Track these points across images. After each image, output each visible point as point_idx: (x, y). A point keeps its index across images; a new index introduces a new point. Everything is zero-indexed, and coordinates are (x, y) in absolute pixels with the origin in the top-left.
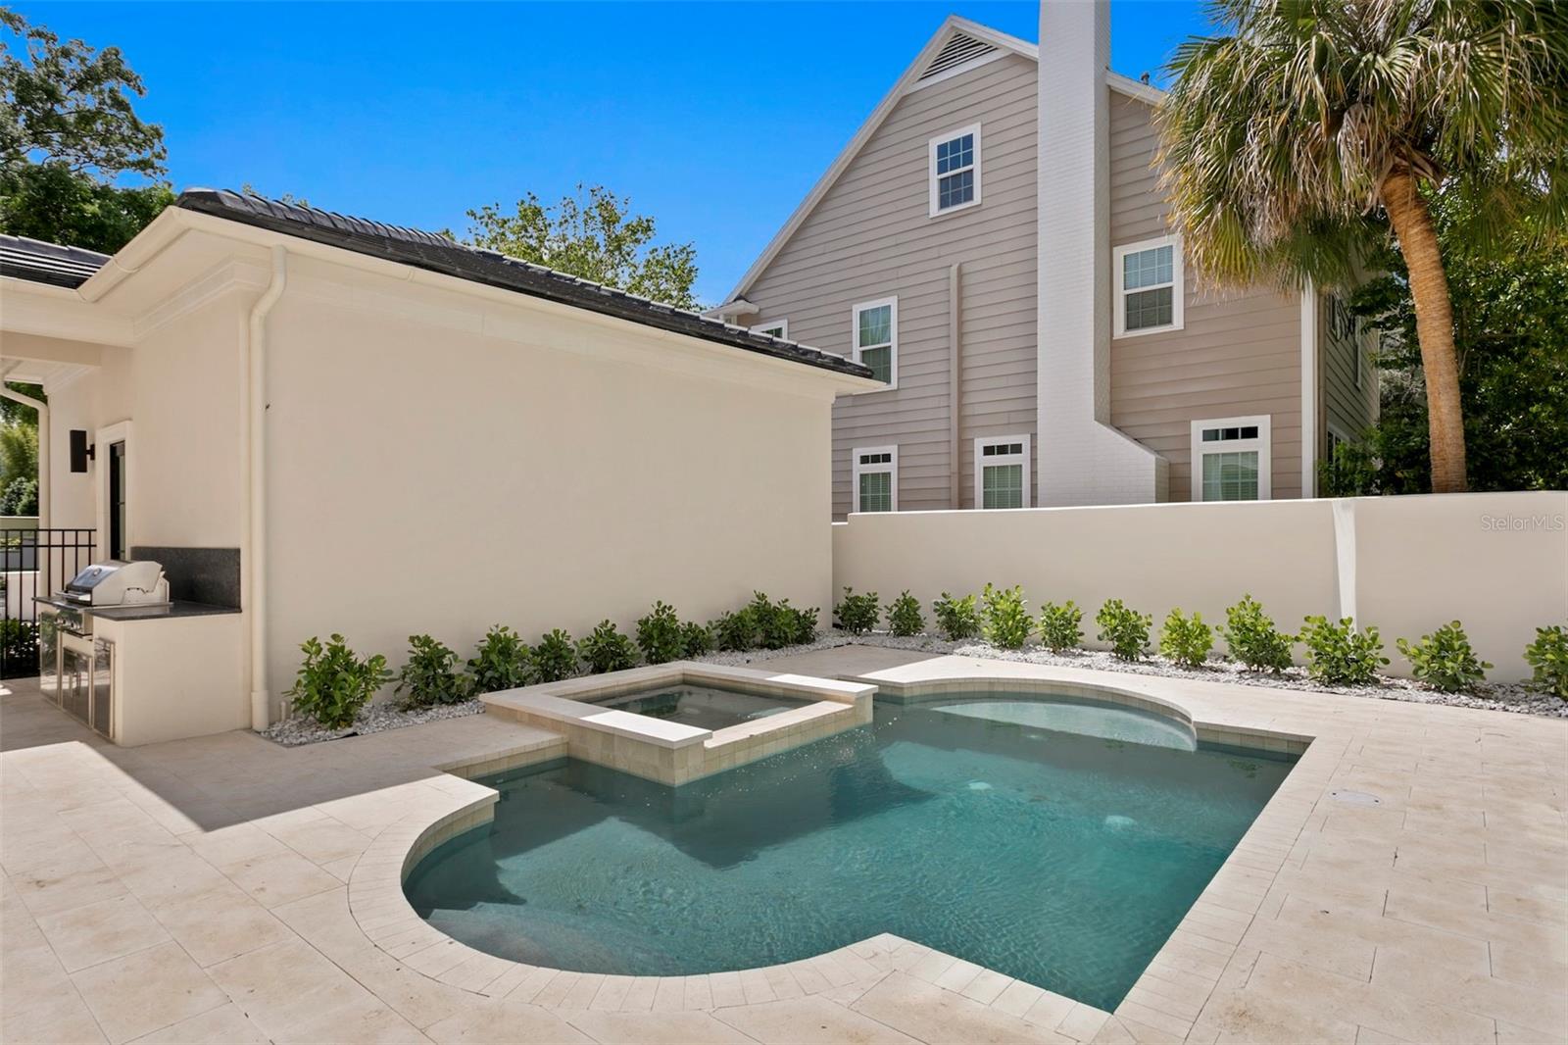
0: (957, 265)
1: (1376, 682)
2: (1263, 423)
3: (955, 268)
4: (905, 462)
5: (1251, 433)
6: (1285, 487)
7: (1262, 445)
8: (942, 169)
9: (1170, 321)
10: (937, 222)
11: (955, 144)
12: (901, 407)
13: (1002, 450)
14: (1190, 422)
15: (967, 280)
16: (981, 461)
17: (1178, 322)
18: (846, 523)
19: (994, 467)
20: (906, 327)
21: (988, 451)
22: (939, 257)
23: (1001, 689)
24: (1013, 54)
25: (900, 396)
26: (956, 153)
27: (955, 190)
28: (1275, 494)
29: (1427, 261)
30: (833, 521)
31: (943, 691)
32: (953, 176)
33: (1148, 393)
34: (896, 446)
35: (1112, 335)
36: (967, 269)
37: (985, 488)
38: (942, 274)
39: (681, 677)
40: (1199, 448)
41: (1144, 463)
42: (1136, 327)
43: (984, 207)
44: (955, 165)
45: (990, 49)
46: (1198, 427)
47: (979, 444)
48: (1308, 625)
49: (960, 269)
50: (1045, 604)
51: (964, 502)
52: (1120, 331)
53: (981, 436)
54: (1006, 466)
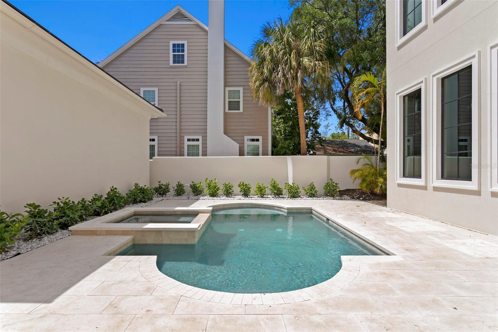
1: (300, 196)
2: (260, 138)
3: (179, 83)
4: (161, 142)
5: (258, 140)
6: (265, 154)
7: (260, 143)
8: (174, 51)
9: (239, 109)
10: (172, 67)
11: (178, 45)
12: (159, 124)
13: (193, 140)
14: (244, 136)
15: (182, 88)
16: (186, 143)
17: (241, 110)
19: (190, 145)
20: (161, 99)
21: (189, 140)
22: (174, 79)
23: (226, 207)
24: (197, 24)
25: (159, 120)
26: (179, 48)
27: (179, 59)
28: (263, 155)
30: (149, 159)
32: (177, 55)
34: (157, 137)
35: (225, 111)
36: (183, 84)
37: (187, 151)
38: (174, 84)
39: (133, 213)
40: (246, 143)
42: (231, 110)
43: (188, 67)
44: (178, 51)
45: (190, 20)
46: (246, 138)
47: (186, 138)
48: (286, 185)
50: (224, 183)
51: (182, 154)
52: (227, 110)
53: (186, 136)
54: (195, 145)
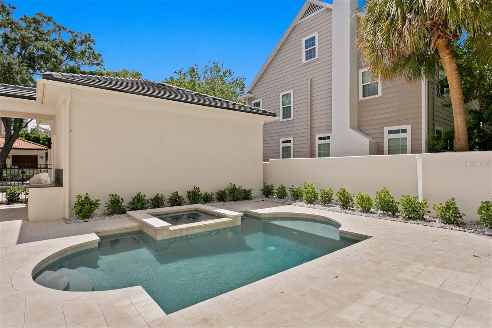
0: (311, 78)
1: (424, 219)
2: (408, 128)
4: (295, 143)
5: (404, 131)
6: (416, 150)
7: (408, 135)
8: (306, 48)
9: (377, 94)
10: (305, 65)
11: (310, 39)
12: (294, 125)
13: (324, 138)
14: (384, 128)
15: (314, 83)
16: (318, 142)
17: (380, 94)
18: (269, 162)
19: (321, 144)
20: (296, 99)
21: (320, 139)
22: (305, 76)
24: (328, 8)
25: (294, 121)
26: (311, 42)
27: (310, 54)
28: (412, 152)
29: (452, 68)
30: (263, 162)
31: (276, 216)
32: (309, 50)
33: (370, 118)
34: (293, 138)
35: (358, 99)
36: (314, 79)
37: (319, 151)
38: (306, 82)
39: (195, 209)
40: (387, 137)
41: (365, 142)
42: (366, 96)
43: (319, 59)
44: (310, 46)
45: (321, 7)
46: (386, 129)
47: (317, 137)
48: (403, 198)
49: (311, 80)
50: (321, 189)
51: (312, 155)
52: (361, 98)
53: (318, 134)
54: (325, 144)
